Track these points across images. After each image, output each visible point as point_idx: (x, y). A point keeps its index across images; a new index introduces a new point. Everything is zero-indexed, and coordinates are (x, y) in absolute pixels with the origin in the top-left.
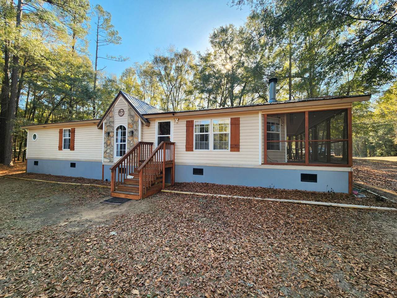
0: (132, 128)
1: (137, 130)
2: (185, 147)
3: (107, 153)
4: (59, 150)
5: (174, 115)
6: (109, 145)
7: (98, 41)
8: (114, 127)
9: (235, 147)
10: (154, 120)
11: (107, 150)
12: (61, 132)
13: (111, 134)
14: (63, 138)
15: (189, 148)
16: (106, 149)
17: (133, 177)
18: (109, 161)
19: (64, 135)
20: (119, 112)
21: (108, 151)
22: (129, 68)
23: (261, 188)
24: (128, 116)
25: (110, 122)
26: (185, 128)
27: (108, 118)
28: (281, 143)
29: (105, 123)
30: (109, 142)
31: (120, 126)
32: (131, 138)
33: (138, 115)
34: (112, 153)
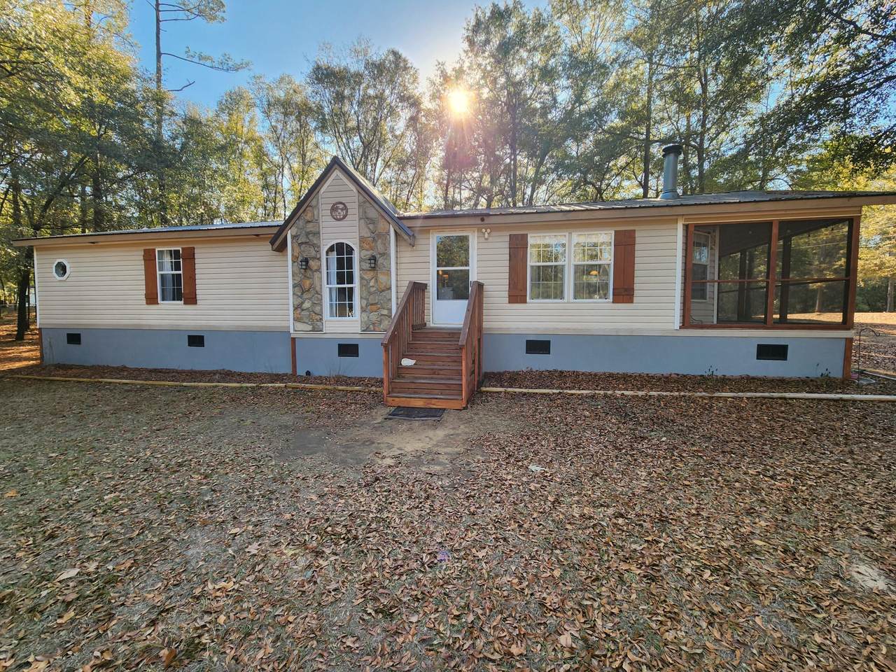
0: (372, 249)
1: (385, 255)
2: (506, 294)
3: (303, 310)
4: (147, 304)
5: (483, 220)
6: (309, 290)
7: (161, 8)
8: (319, 247)
9: (624, 293)
10: (426, 231)
11: (303, 303)
12: (149, 257)
13: (311, 263)
14: (158, 273)
15: (517, 296)
16: (300, 300)
17: (414, 362)
18: (310, 328)
19: (161, 265)
20: (334, 209)
21: (307, 305)
22: (237, 89)
23: (678, 375)
24: (360, 219)
25: (308, 234)
26: (507, 251)
27: (301, 223)
28: (708, 284)
29: (293, 237)
30: (308, 283)
31: (337, 244)
32: (372, 274)
33: (389, 219)
34: (317, 309)
